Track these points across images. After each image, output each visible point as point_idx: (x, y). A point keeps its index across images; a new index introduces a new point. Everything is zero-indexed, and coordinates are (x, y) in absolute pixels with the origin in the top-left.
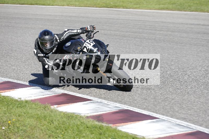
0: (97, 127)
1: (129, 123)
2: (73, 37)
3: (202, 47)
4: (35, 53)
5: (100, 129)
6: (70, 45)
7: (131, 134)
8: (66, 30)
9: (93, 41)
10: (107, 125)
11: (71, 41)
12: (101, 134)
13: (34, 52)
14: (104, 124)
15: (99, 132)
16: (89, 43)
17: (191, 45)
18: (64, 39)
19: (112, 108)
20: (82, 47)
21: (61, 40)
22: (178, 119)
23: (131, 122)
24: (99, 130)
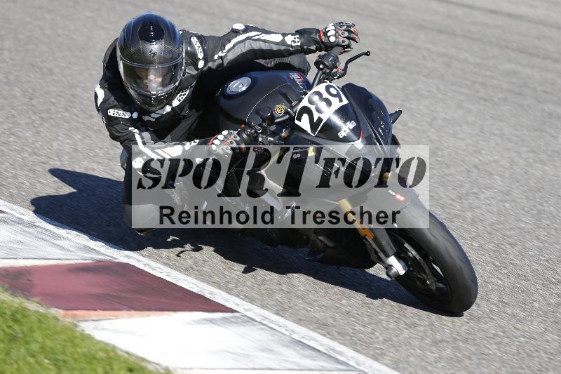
0: (5, 314)
1: (124, 313)
2: (262, 61)
3: (423, 79)
4: (100, 100)
5: (16, 321)
6: (244, 89)
7: (127, 353)
8: (240, 27)
9: (343, 89)
10: (42, 310)
11: (254, 74)
12: (13, 339)
13: (96, 97)
14: (32, 306)
15: (8, 331)
16: (325, 95)
17: (389, 65)
18: (225, 64)
19: (71, 251)
20: (292, 108)
21: (210, 64)
22: (299, 321)
23: (133, 312)
24: (11, 323)
